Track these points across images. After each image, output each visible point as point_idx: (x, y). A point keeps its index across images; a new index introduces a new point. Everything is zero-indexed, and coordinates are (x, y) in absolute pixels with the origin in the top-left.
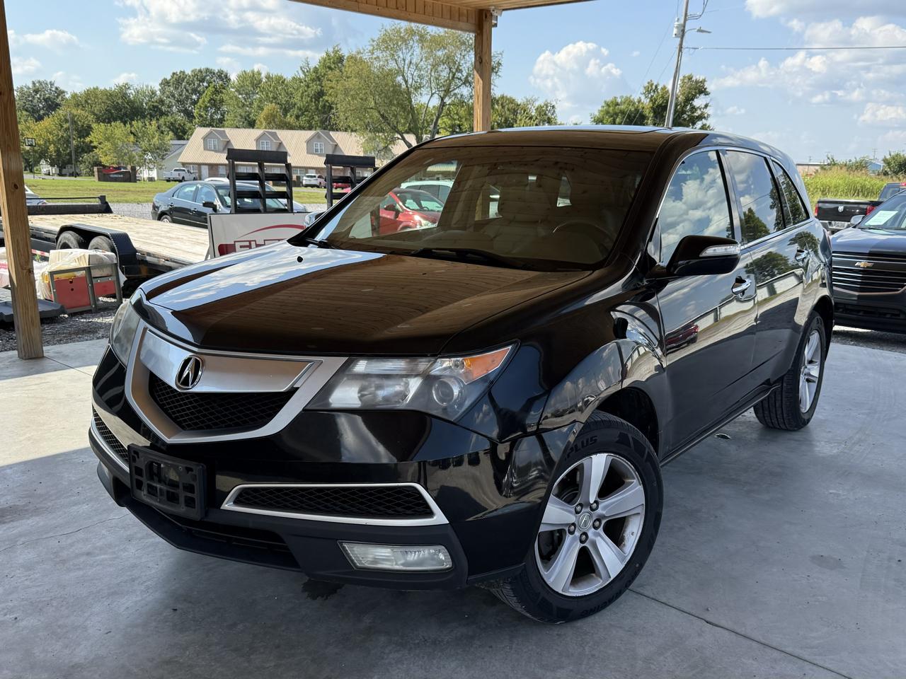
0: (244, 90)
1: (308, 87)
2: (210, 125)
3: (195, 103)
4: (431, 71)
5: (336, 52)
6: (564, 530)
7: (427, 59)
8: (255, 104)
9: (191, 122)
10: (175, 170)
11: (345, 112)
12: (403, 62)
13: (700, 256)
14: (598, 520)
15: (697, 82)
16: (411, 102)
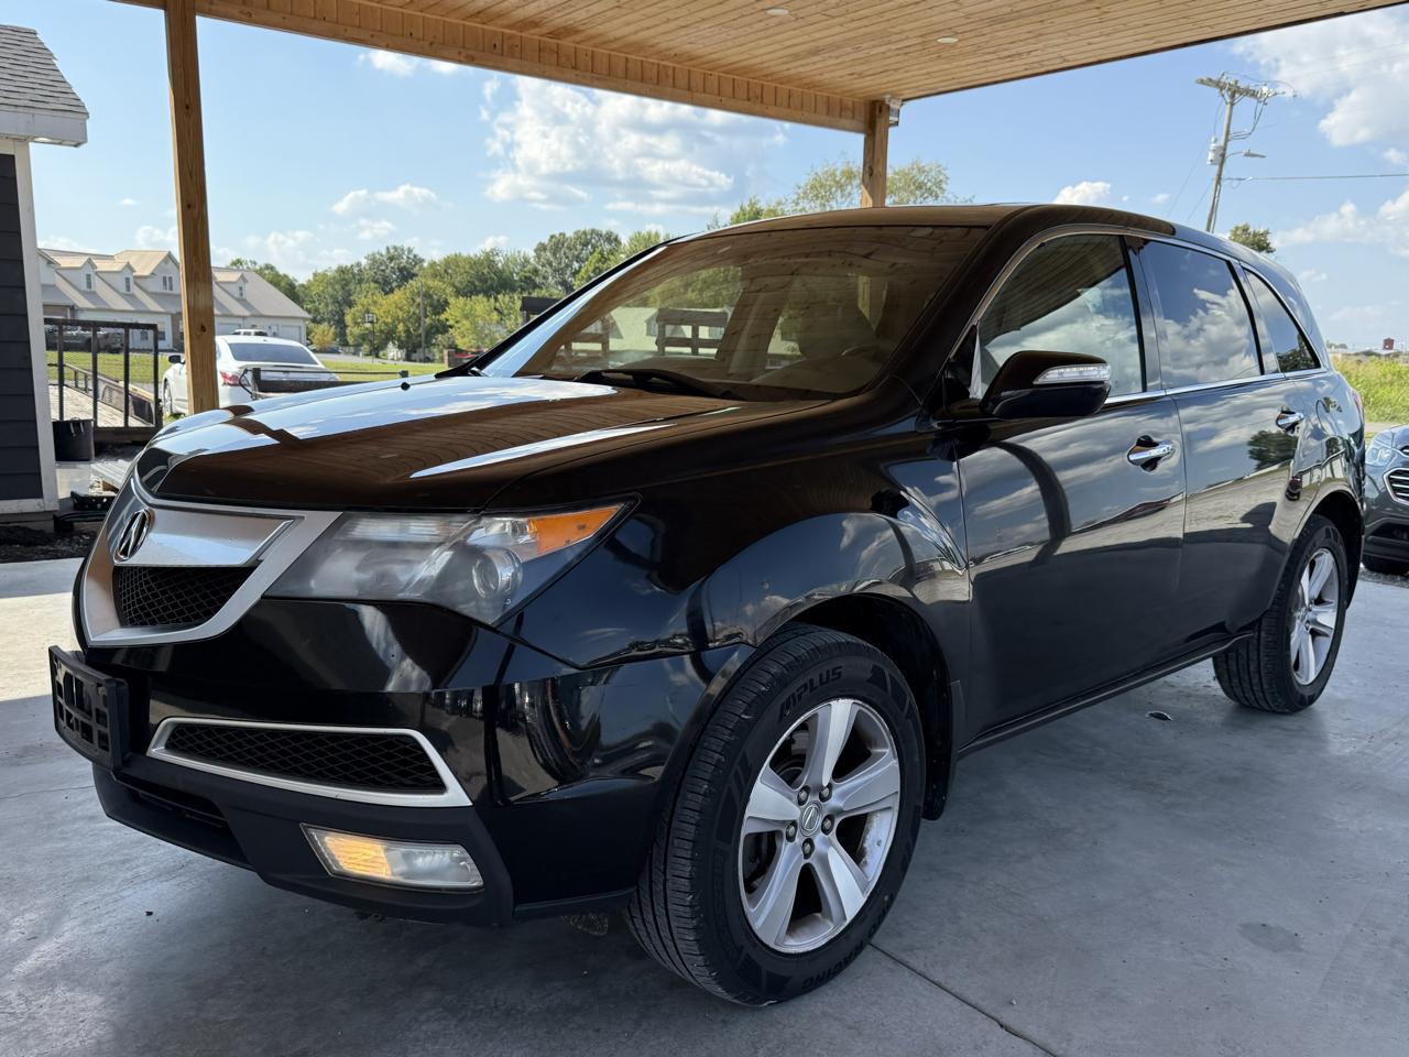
3: (577, 272)
5: (752, 205)
6: (780, 832)
13: (1035, 383)
14: (830, 817)
15: (1255, 235)
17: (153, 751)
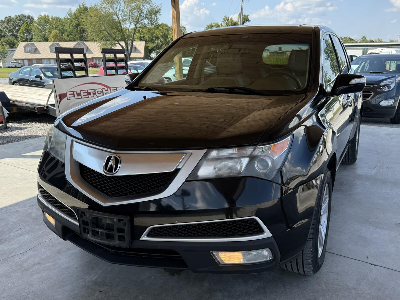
0: (41, 24)
1: (72, 22)
2: (26, 41)
3: (18, 31)
4: (129, 13)
5: (83, 5)
7: (127, 7)
8: (47, 30)
9: (17, 40)
10: (12, 63)
11: (91, 32)
12: (116, 9)
13: (349, 84)
15: (245, 16)
16: (121, 27)
17: (143, 238)
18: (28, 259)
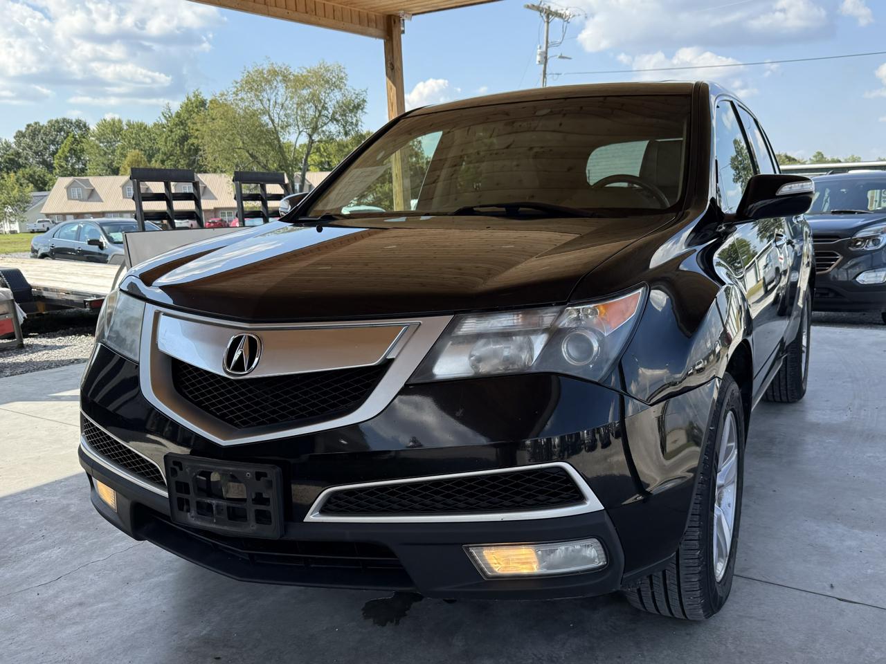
0: (104, 138)
1: (172, 132)
2: (71, 175)
3: (54, 154)
4: (297, 109)
5: (196, 96)
7: (292, 98)
8: (118, 152)
9: (52, 173)
10: (39, 222)
11: (213, 153)
12: (268, 102)
13: (777, 194)
16: (279, 141)
17: (311, 517)
18: (56, 596)
